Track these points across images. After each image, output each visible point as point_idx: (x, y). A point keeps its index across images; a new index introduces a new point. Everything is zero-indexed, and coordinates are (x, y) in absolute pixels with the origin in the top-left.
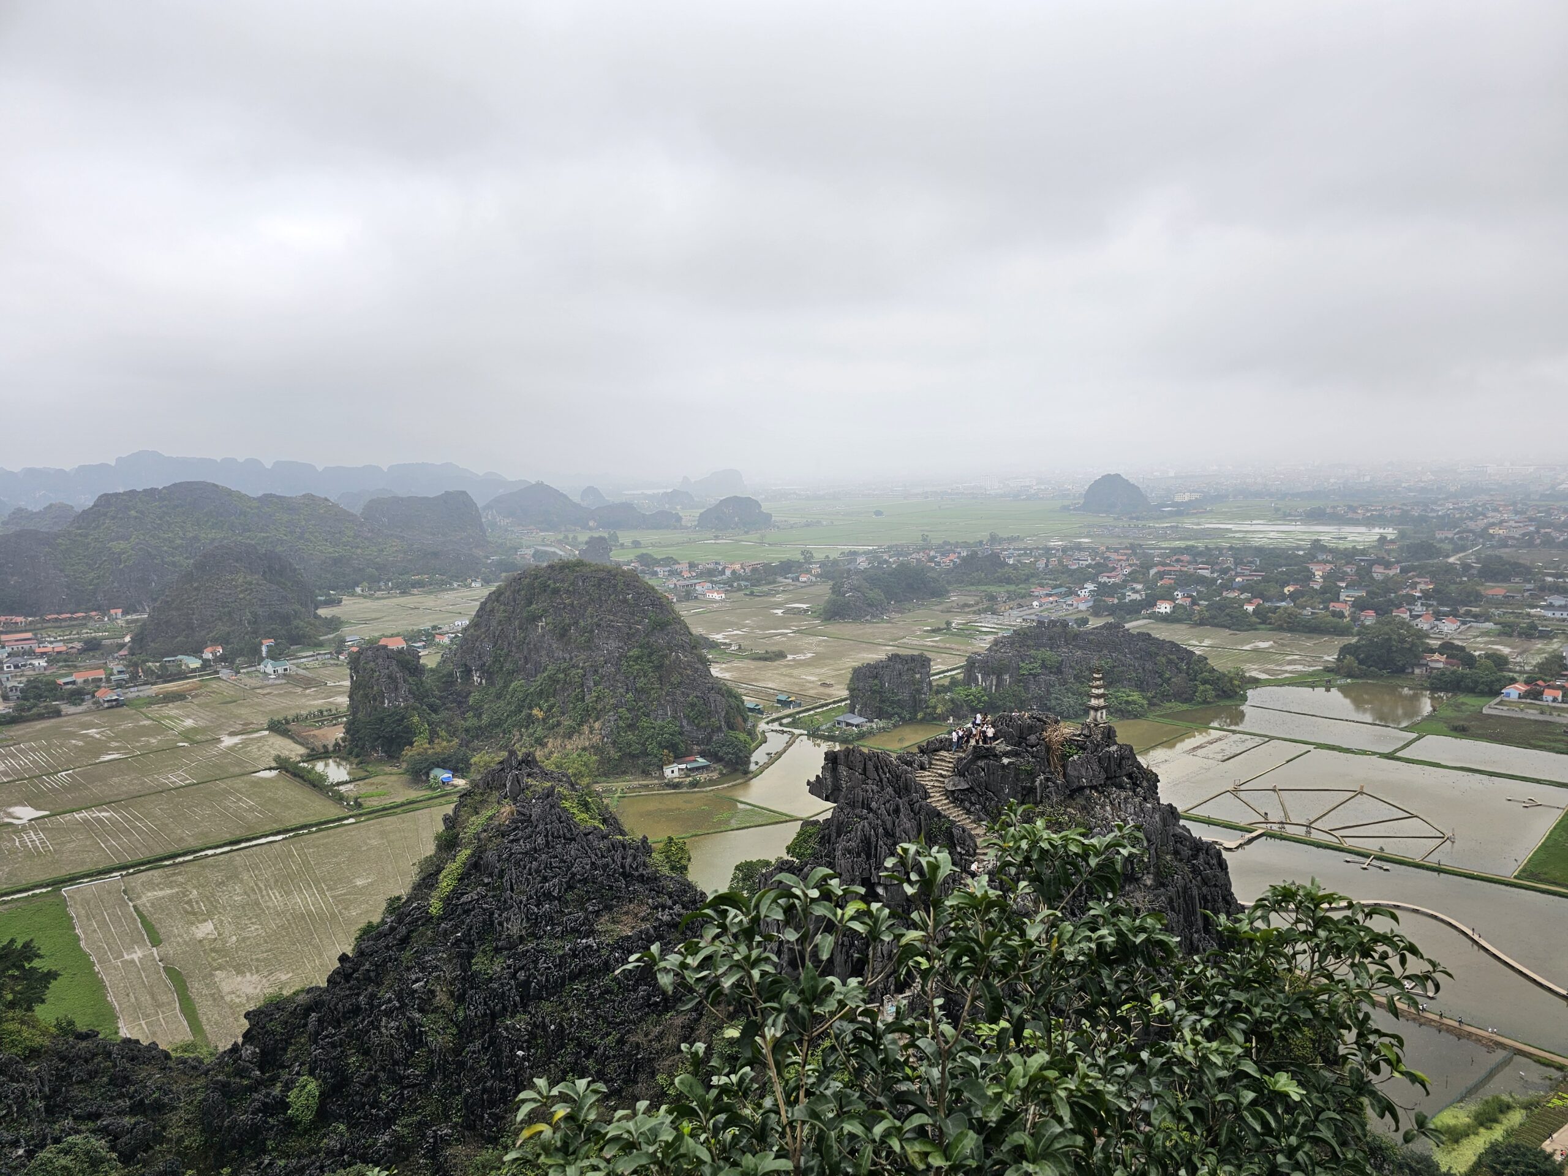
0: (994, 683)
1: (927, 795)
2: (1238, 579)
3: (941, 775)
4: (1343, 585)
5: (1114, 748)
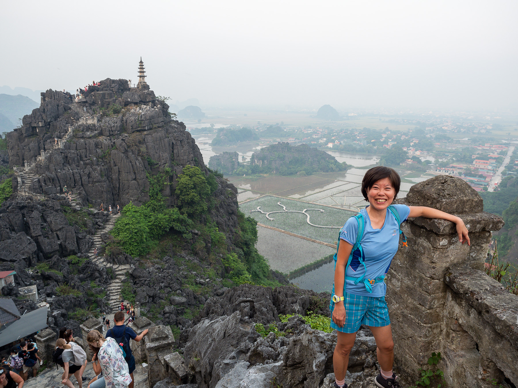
0: (261, 163)
2: (358, 138)
4: (390, 140)
5: (147, 91)
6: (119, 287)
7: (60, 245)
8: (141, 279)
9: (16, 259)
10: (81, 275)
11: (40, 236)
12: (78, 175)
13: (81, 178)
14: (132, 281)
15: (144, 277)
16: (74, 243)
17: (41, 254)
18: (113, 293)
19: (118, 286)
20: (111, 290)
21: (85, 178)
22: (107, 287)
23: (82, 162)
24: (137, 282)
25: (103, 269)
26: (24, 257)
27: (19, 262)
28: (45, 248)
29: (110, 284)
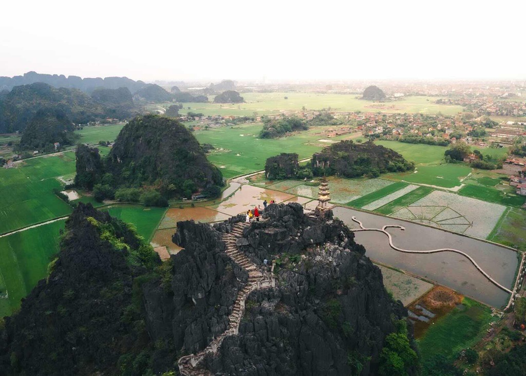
0: (323, 164)
1: (225, 248)
2: (414, 125)
3: (236, 236)
4: (447, 128)
5: (331, 222)
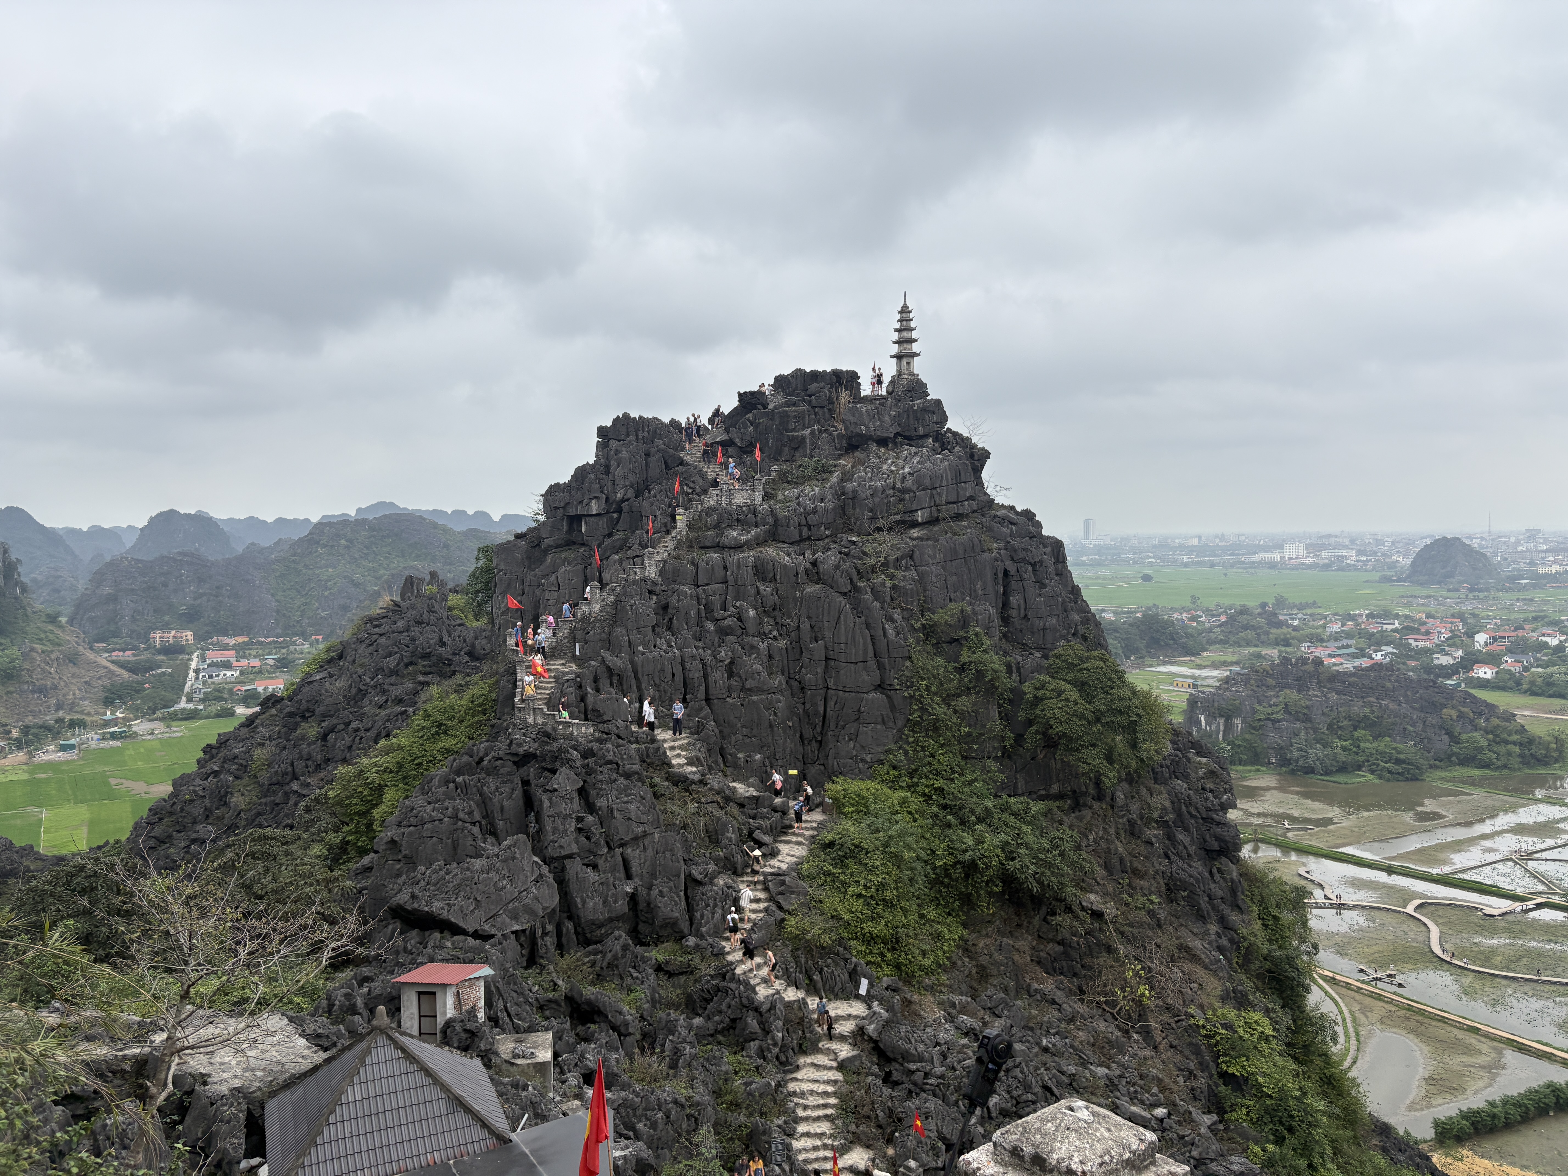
0: (1222, 728)
5: (920, 403)
6: (830, 1089)
7: (633, 898)
8: (913, 1066)
9: (493, 931)
10: (697, 1021)
11: (570, 856)
12: (697, 664)
13: (706, 676)
14: (875, 1069)
15: (921, 1059)
16: (678, 896)
17: (569, 925)
18: (805, 1107)
19: (828, 1082)
20: (802, 1095)
21: (718, 676)
22: (786, 1082)
23: (710, 626)
24: (896, 1076)
25: (773, 1007)
26: (516, 927)
27: (500, 943)
28: (584, 902)
29: (798, 1068)
